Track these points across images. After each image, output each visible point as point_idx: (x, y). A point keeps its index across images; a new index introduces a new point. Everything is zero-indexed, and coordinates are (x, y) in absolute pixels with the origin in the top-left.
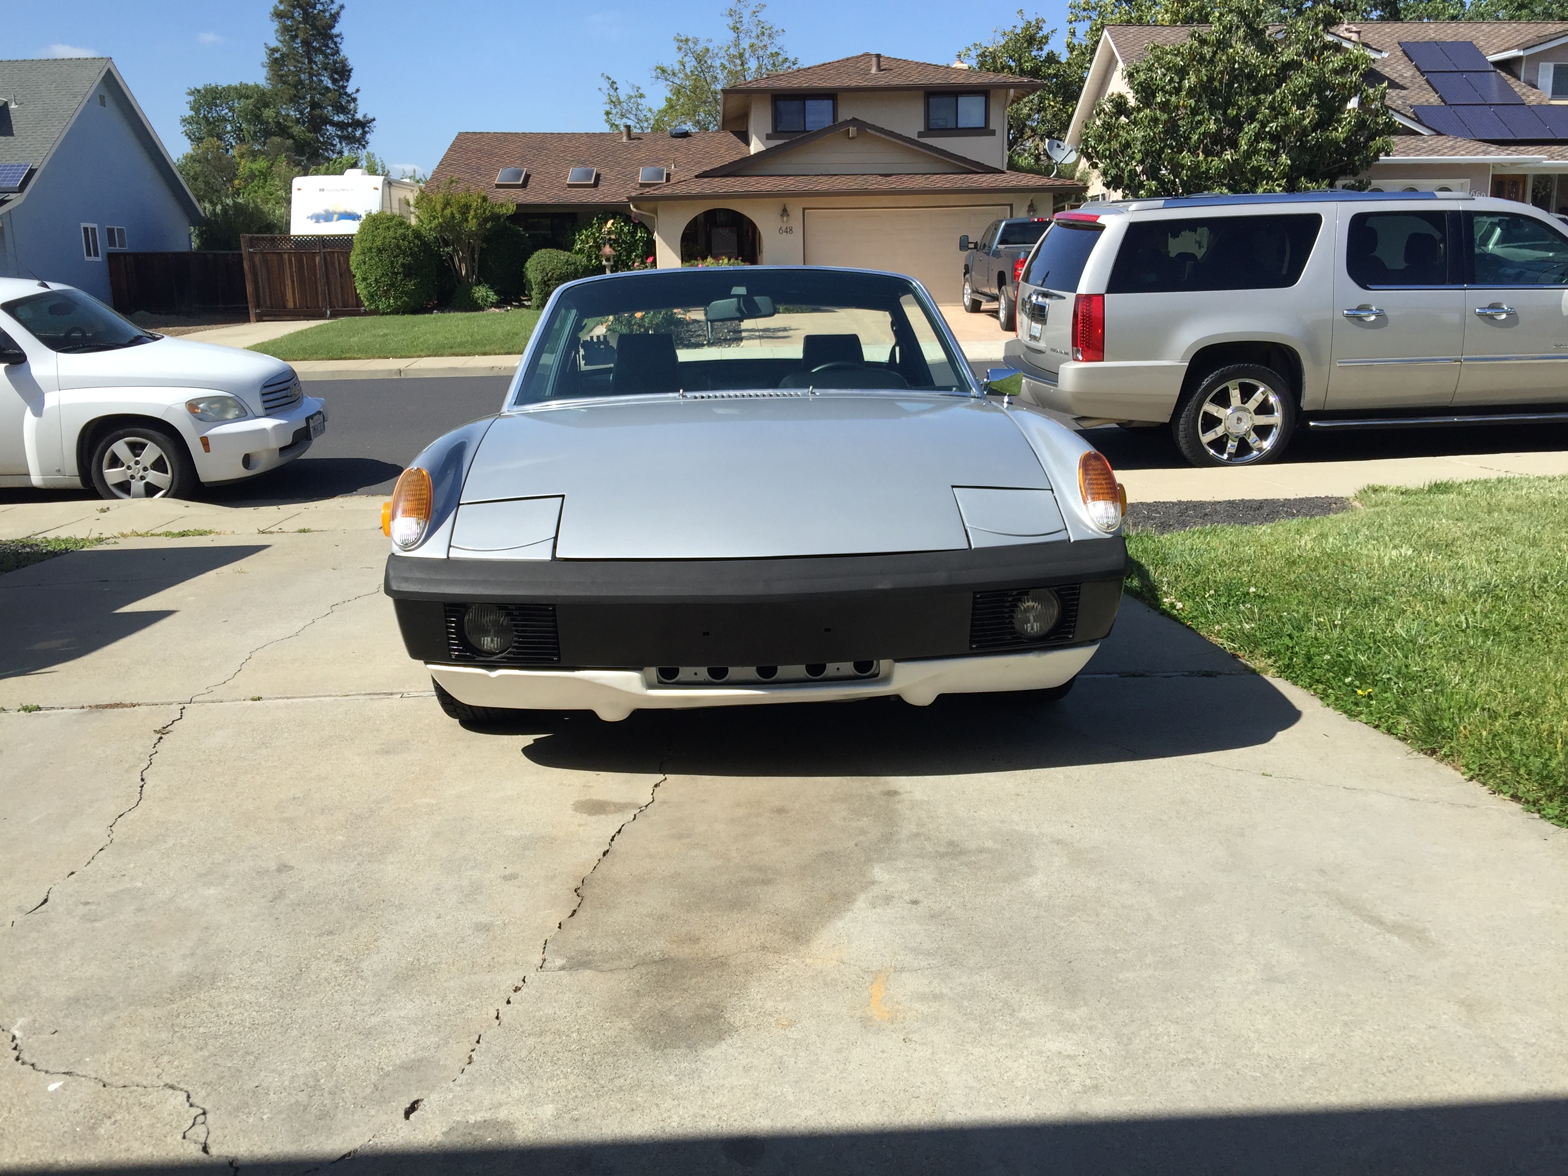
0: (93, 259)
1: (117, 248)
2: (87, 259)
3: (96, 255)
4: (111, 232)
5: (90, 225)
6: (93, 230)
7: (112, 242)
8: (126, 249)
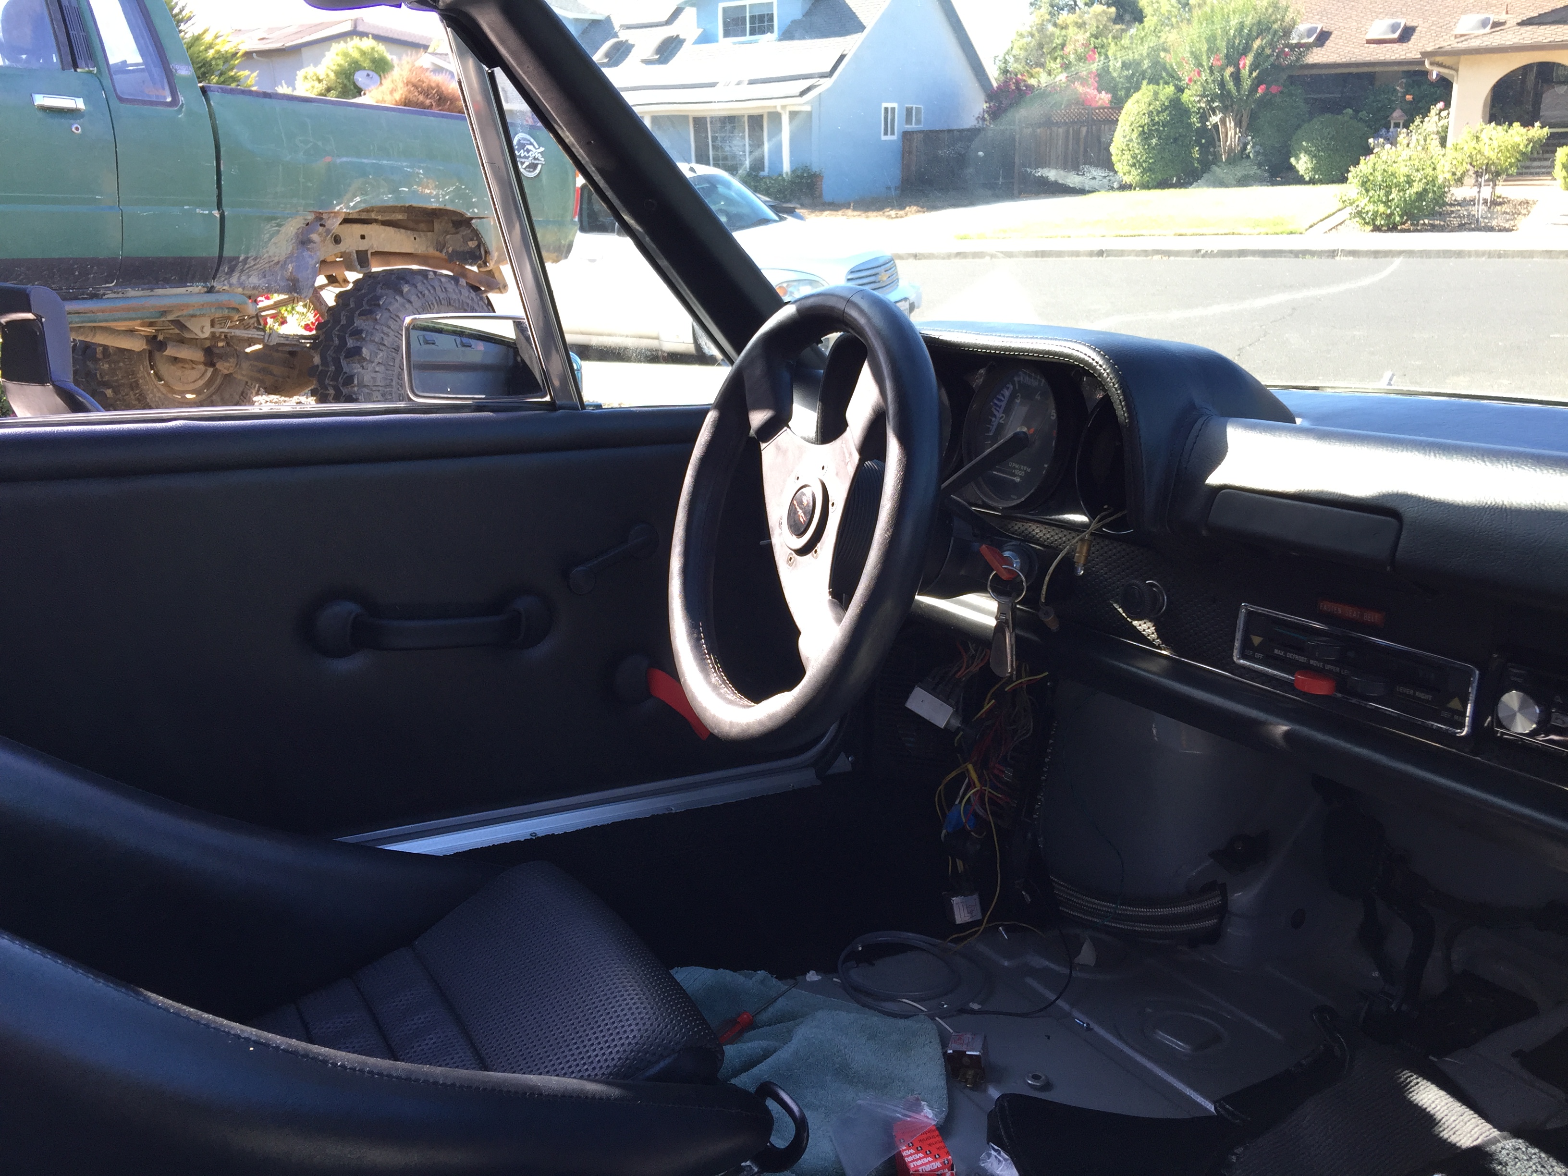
0: (889, 137)
1: (913, 127)
2: (884, 138)
3: (893, 133)
4: (909, 111)
5: (890, 105)
6: (893, 109)
7: (908, 120)
8: (921, 127)
